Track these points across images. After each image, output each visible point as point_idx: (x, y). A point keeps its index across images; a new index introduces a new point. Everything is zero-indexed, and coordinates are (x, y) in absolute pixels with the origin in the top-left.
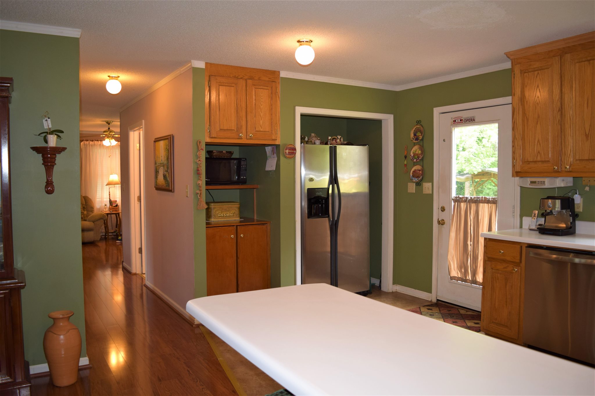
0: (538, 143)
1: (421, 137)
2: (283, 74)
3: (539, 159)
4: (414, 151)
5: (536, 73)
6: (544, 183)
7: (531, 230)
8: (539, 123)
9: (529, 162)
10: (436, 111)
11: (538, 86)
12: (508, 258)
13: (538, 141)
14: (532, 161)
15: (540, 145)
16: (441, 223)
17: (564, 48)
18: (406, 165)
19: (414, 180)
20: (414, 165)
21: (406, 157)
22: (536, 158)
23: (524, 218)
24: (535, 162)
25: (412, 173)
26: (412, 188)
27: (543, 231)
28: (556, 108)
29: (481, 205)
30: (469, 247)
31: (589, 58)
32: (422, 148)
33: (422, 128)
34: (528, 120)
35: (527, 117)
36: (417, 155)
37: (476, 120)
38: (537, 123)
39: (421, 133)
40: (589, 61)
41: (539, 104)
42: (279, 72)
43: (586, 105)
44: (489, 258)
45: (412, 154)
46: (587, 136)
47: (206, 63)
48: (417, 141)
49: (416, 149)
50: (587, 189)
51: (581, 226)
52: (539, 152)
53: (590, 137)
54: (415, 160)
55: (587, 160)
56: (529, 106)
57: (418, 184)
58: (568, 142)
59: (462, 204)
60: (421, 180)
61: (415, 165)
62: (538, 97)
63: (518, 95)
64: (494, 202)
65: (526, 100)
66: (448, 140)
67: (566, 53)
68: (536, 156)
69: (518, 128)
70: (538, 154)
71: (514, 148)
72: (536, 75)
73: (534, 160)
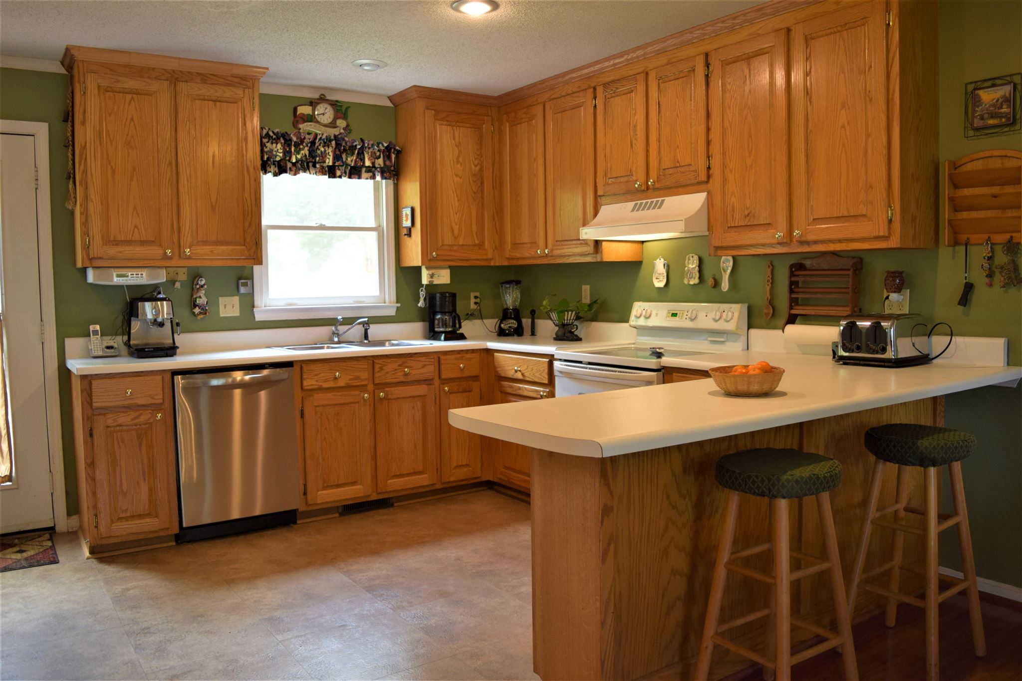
0: (135, 212)
3: (136, 237)
5: (129, 97)
6: (141, 278)
8: (135, 179)
11: (132, 120)
12: (141, 401)
13: (135, 208)
14: (124, 241)
15: (138, 214)
17: (174, 71)
22: (131, 235)
23: (69, 342)
24: (130, 242)
28: (164, 160)
34: (113, 171)
35: (112, 167)
38: (132, 179)
40: (215, 101)
41: (134, 148)
43: (211, 164)
46: (213, 208)
50: (179, 285)
52: (136, 226)
53: (217, 210)
55: (214, 242)
56: (116, 148)
58: (185, 214)
62: (133, 137)
63: (94, 127)
65: (110, 138)
67: (178, 80)
68: (131, 232)
69: (95, 182)
70: (134, 230)
71: (84, 217)
72: (128, 101)
73: (128, 239)
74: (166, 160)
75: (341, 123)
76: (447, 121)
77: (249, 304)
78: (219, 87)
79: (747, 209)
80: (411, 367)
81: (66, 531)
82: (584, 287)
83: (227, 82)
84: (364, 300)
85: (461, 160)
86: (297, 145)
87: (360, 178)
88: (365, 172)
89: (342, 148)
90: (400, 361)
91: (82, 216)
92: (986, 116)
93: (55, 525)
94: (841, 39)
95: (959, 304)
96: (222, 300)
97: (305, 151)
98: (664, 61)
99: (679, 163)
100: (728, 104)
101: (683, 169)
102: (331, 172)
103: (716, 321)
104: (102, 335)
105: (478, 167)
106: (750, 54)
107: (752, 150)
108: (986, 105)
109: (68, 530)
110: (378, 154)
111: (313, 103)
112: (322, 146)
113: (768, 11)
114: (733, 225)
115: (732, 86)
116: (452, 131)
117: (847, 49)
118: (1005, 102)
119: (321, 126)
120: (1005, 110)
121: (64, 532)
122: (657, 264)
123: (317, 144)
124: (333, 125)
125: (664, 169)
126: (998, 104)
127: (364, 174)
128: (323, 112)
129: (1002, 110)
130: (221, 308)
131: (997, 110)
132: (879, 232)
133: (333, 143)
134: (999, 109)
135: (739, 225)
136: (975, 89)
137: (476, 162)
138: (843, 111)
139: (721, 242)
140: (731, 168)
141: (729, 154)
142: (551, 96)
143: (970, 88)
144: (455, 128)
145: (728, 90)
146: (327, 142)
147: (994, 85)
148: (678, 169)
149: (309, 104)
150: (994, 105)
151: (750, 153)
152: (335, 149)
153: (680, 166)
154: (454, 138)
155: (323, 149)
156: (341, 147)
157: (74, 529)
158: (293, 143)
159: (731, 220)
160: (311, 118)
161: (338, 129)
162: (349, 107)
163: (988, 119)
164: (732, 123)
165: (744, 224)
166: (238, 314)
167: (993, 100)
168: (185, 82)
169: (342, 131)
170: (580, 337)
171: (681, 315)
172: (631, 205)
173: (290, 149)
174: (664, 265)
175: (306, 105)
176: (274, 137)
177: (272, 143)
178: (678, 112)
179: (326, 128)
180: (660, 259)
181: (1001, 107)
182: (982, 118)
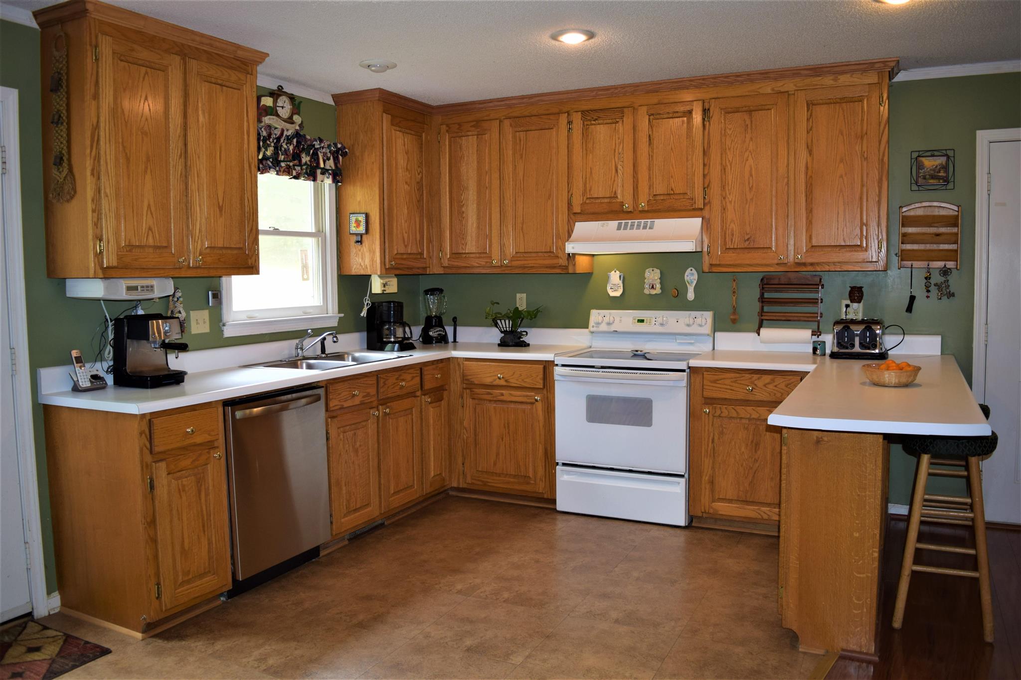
0: (149, 213)
3: (150, 241)
5: (143, 70)
6: (152, 290)
9: (132, 248)
11: (146, 99)
12: (199, 440)
13: (149, 207)
14: (139, 246)
15: (152, 214)
22: (145, 239)
24: (144, 247)
31: (220, 81)
38: (146, 171)
40: (220, 86)
41: (149, 134)
46: (221, 209)
52: (150, 229)
53: (224, 211)
55: (220, 248)
56: (131, 131)
58: (195, 215)
62: (147, 119)
63: (109, 103)
65: (125, 118)
67: (187, 56)
68: (146, 235)
69: (110, 172)
70: (148, 232)
71: (95, 215)
72: (142, 75)
73: (142, 244)
74: (178, 150)
75: (297, 118)
76: (399, 127)
77: (217, 321)
78: (226, 69)
79: (747, 234)
80: (404, 380)
81: (47, 614)
82: (518, 295)
83: (232, 65)
84: (311, 311)
85: (409, 167)
86: (265, 140)
87: (316, 180)
88: (321, 174)
89: (302, 147)
90: (397, 375)
91: (94, 214)
92: (928, 177)
93: (33, 609)
94: (840, 109)
95: (907, 311)
96: (194, 315)
97: (272, 147)
98: (655, 101)
99: (673, 191)
100: (728, 146)
101: (676, 197)
103: (688, 325)
105: (420, 175)
106: (751, 108)
107: (752, 186)
108: (927, 169)
109: (49, 612)
110: (329, 155)
111: (273, 95)
112: (285, 143)
113: (772, 76)
114: (732, 247)
115: (732, 132)
116: (403, 138)
117: (846, 117)
118: (942, 168)
119: (282, 121)
120: (942, 174)
121: (45, 617)
122: (612, 276)
123: (282, 141)
124: (290, 120)
125: (654, 195)
126: (937, 169)
128: (282, 105)
129: (940, 174)
130: (193, 323)
131: (936, 174)
132: (872, 258)
133: (294, 140)
134: (937, 172)
135: (738, 247)
136: (919, 156)
137: (418, 170)
138: (842, 165)
139: (719, 261)
140: (730, 200)
141: (728, 188)
142: (508, 114)
143: (915, 155)
144: (405, 134)
145: (729, 134)
146: (291, 139)
147: (933, 156)
148: (671, 196)
149: (269, 95)
150: (934, 170)
151: (751, 189)
152: (295, 147)
153: (674, 194)
154: (404, 145)
155: (286, 146)
156: (301, 145)
157: (56, 609)
158: (262, 138)
159: (730, 243)
160: (273, 111)
161: (295, 125)
162: (301, 102)
163: (929, 179)
164: (732, 162)
165: (743, 247)
166: (208, 330)
167: (933, 166)
168: (193, 59)
169: (299, 128)
170: (528, 342)
171: (648, 321)
172: (615, 223)
174: (620, 276)
175: (267, 96)
178: (673, 147)
179: (286, 124)
180: (615, 272)
181: (939, 172)
182: (924, 178)
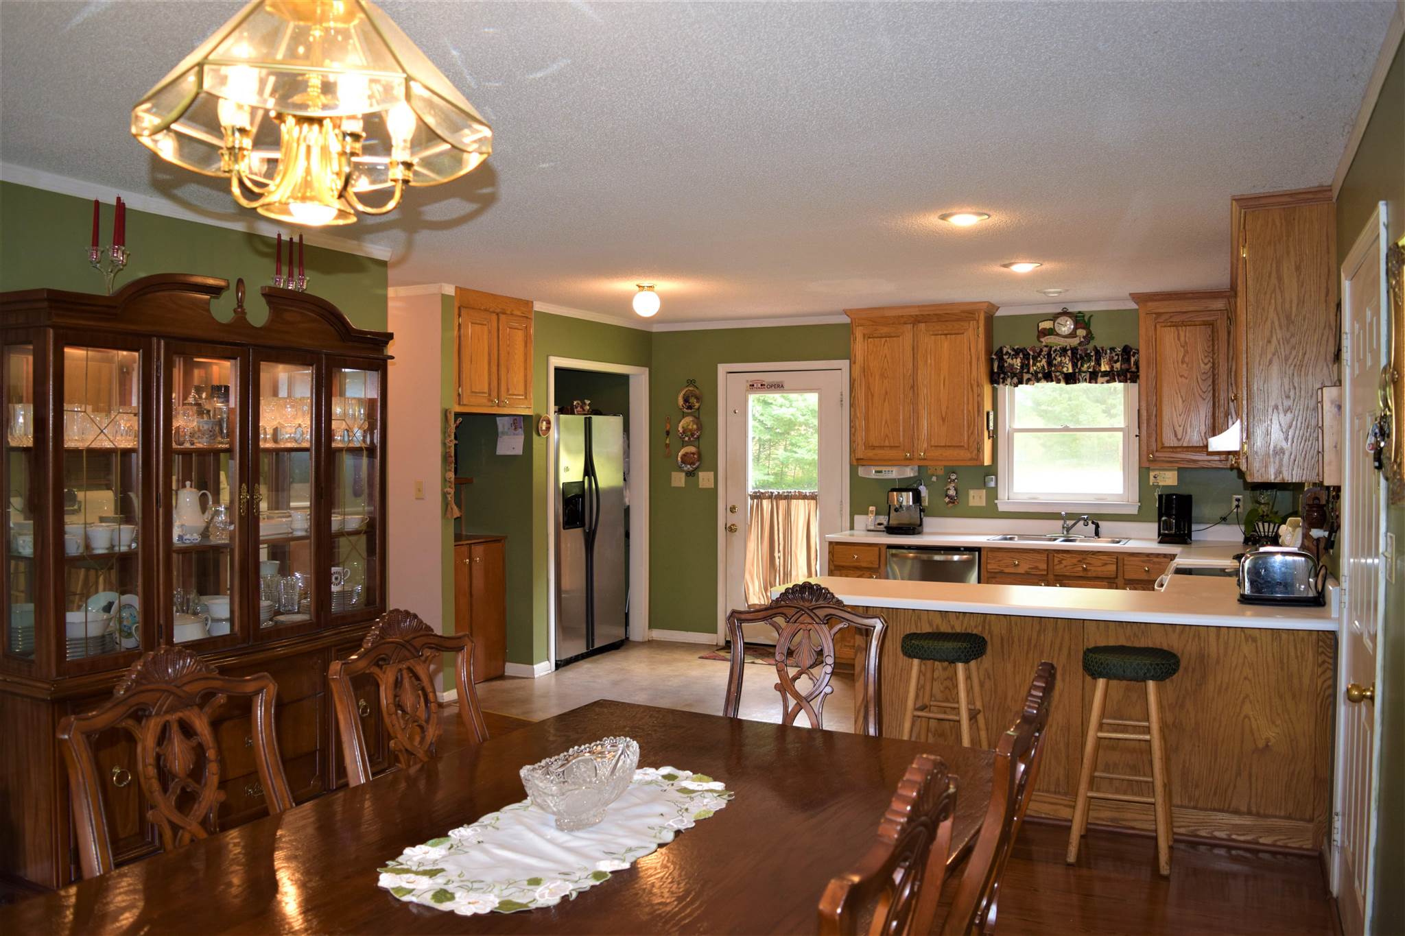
0: (886, 425)
1: (697, 405)
2: (538, 307)
3: (887, 443)
4: (685, 426)
5: (884, 340)
6: (891, 473)
7: (869, 531)
8: (887, 400)
9: (873, 448)
10: (722, 368)
11: (886, 357)
12: (864, 565)
13: (886, 422)
14: (878, 446)
15: (888, 426)
16: (731, 529)
17: (917, 316)
18: (667, 446)
19: (685, 469)
20: (683, 447)
21: (668, 433)
22: (883, 442)
23: (857, 517)
24: (882, 447)
25: (682, 458)
26: (679, 479)
27: (891, 530)
29: (794, 502)
30: (777, 560)
31: (945, 332)
32: (697, 419)
33: (697, 392)
34: (872, 396)
35: (872, 391)
36: (690, 430)
37: (785, 387)
39: (698, 399)
40: (946, 335)
42: (532, 302)
43: (942, 385)
44: (836, 566)
45: (680, 429)
46: (943, 420)
47: (456, 287)
48: (690, 411)
49: (686, 422)
50: (934, 479)
51: (929, 523)
52: (887, 435)
53: (947, 420)
54: (687, 439)
55: (943, 446)
57: (690, 474)
58: (921, 425)
59: (765, 502)
60: (696, 469)
61: (684, 444)
64: (813, 497)
66: (741, 411)
67: (919, 322)
68: (883, 440)
70: (885, 438)
71: (854, 429)
72: (883, 343)
73: (882, 445)
75: (1081, 332)
77: (993, 494)
78: (950, 323)
80: (1090, 564)
83: (958, 317)
84: (1106, 497)
85: (1186, 359)
86: (1035, 358)
87: (1096, 383)
88: (1103, 376)
90: (1080, 558)
96: (972, 493)
97: (1044, 362)
102: (1070, 379)
104: (876, 514)
105: (1210, 365)
110: (1116, 358)
111: (1055, 317)
112: (1058, 356)
116: (1176, 333)
119: (1059, 338)
123: (1054, 355)
124: (1073, 335)
127: (1100, 379)
128: (1063, 324)
130: (971, 498)
133: (1069, 353)
137: (1206, 361)
144: (1179, 329)
146: (1064, 351)
149: (1051, 318)
152: (1072, 358)
154: (1179, 339)
155: (1059, 359)
156: (1077, 356)
160: (1051, 332)
161: (1078, 338)
162: (1088, 316)
166: (984, 504)
168: (923, 323)
169: (1082, 340)
173: (1029, 362)
175: (1047, 320)
176: (1012, 353)
177: (1012, 359)
179: (1064, 339)
